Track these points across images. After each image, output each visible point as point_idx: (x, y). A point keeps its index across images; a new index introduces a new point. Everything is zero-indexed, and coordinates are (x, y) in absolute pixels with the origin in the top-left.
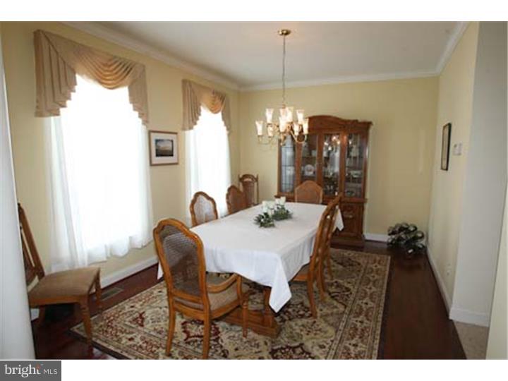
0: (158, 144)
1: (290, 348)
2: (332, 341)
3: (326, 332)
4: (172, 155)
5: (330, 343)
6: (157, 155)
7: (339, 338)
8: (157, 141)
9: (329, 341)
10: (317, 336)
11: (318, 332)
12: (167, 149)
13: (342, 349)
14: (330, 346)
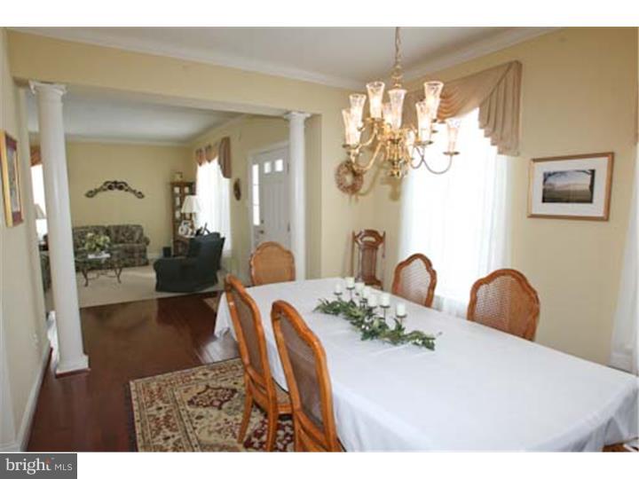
0: (550, 180)
1: (226, 401)
2: (194, 428)
3: (210, 433)
4: (590, 201)
5: (194, 425)
6: (544, 200)
7: (191, 435)
8: (547, 176)
9: (198, 426)
10: (215, 423)
11: (218, 428)
12: (578, 188)
13: (179, 428)
14: (192, 423)
